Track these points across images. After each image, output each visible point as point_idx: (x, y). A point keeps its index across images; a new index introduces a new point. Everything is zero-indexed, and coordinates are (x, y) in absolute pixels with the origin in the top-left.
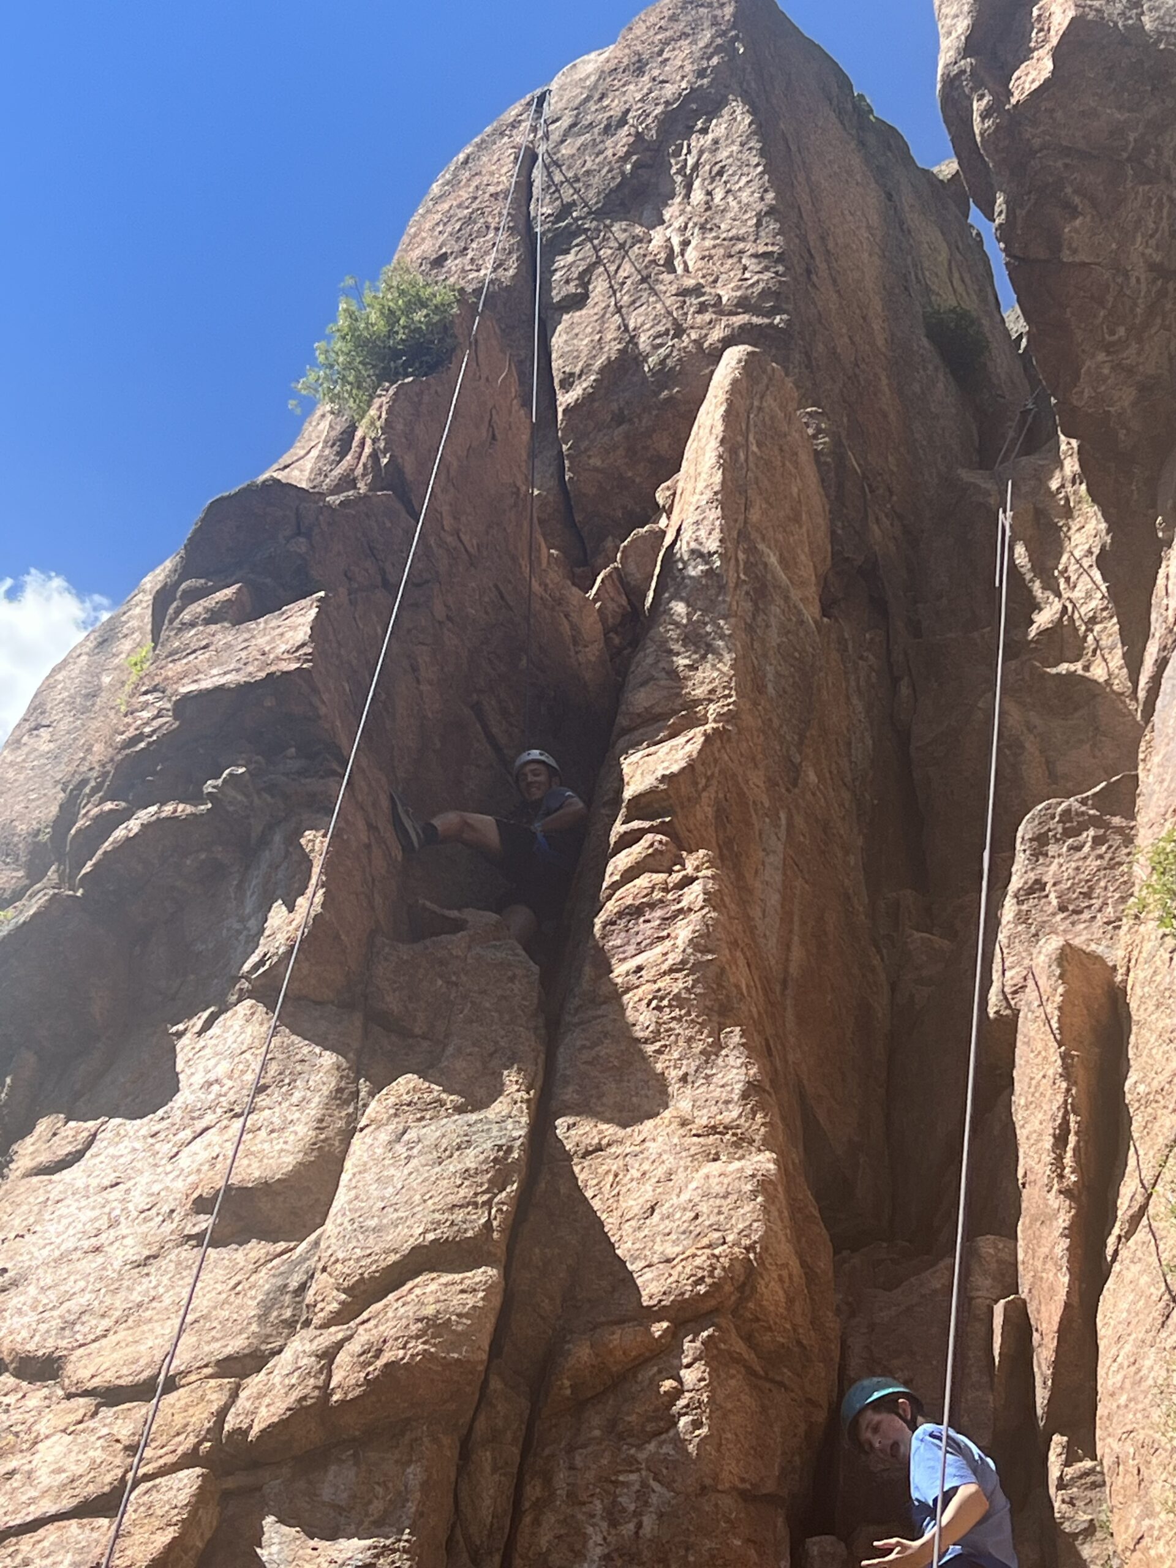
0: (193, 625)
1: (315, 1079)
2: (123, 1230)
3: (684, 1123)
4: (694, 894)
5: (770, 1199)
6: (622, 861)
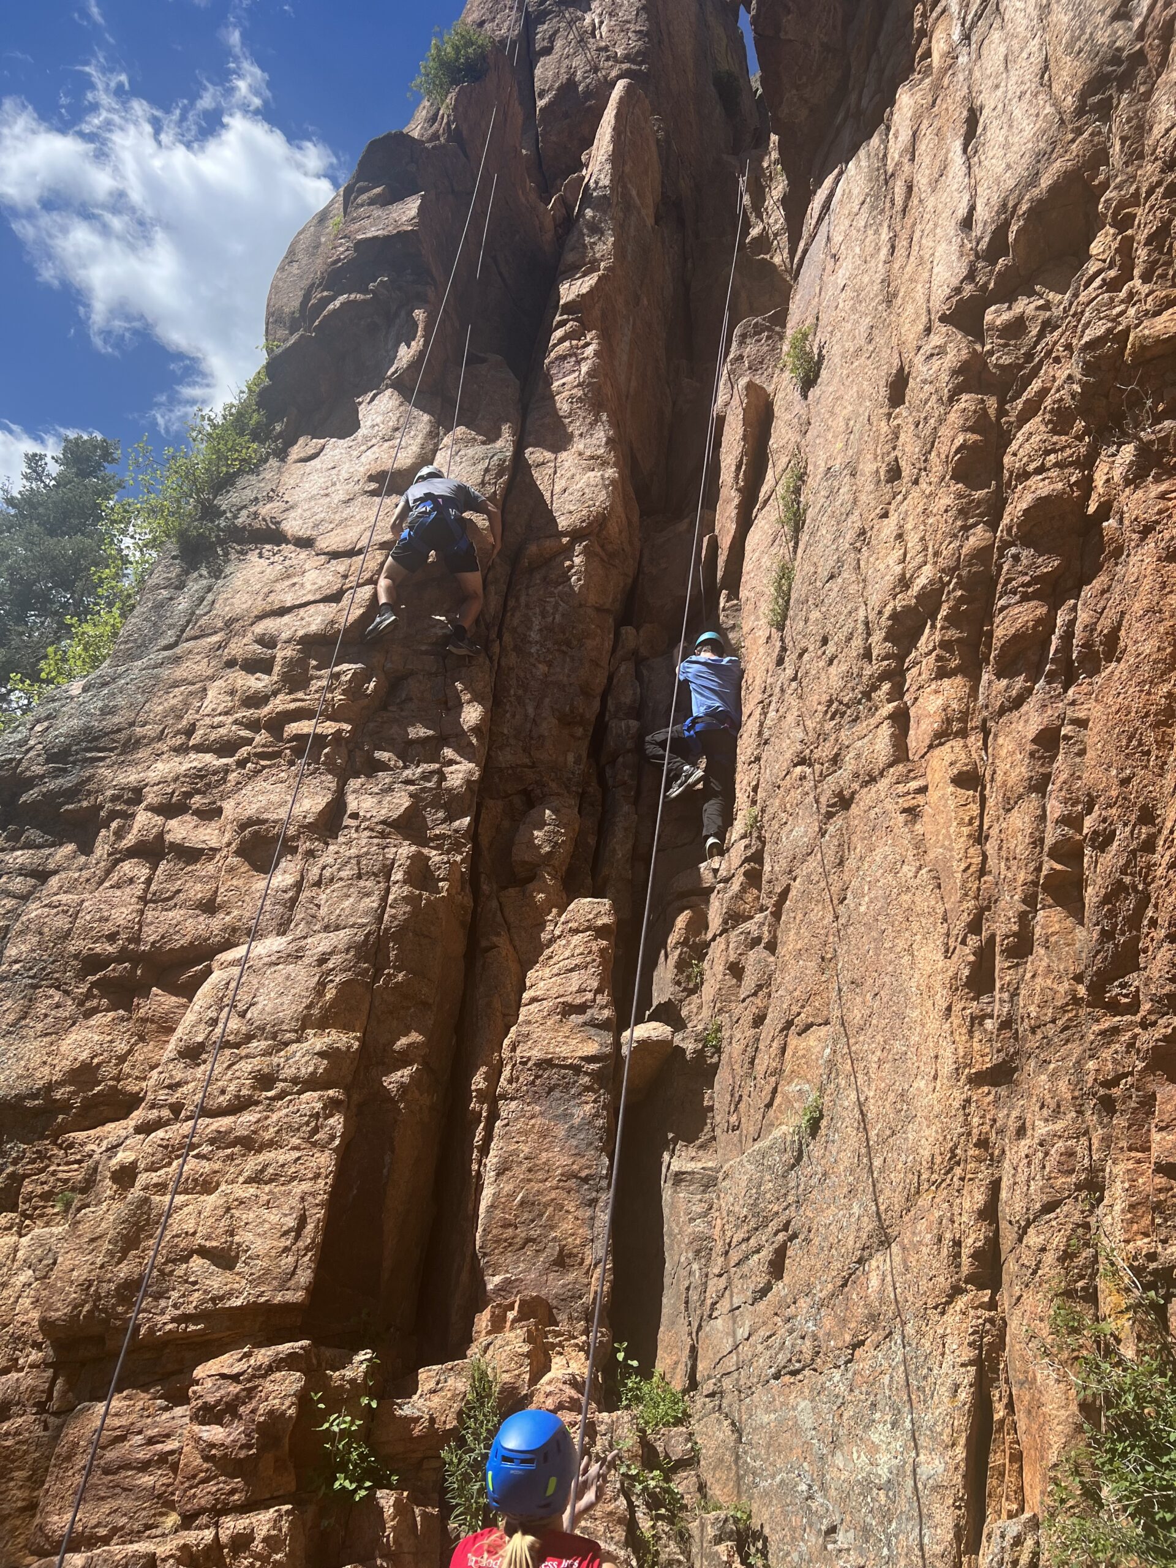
0: (362, 205)
1: (421, 426)
2: (338, 487)
3: (580, 454)
4: (590, 351)
5: (615, 488)
6: (559, 333)
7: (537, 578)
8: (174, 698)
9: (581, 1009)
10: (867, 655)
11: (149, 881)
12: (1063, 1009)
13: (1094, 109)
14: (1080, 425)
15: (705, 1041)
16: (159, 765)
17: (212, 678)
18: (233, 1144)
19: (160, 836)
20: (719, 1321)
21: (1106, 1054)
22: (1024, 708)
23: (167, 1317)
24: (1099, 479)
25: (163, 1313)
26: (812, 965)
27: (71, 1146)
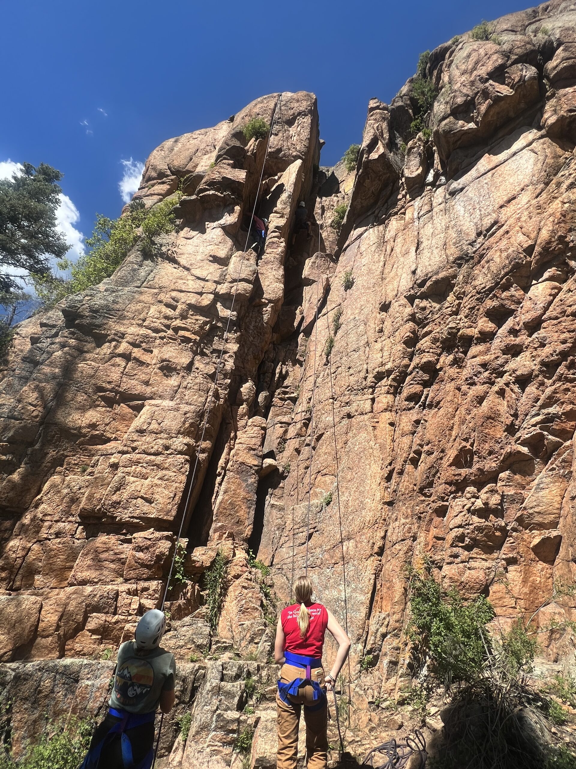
0: (224, 164)
1: (229, 245)
4: (282, 244)
5: (283, 291)
7: (256, 309)
8: (139, 306)
9: (254, 450)
10: (365, 378)
11: (125, 367)
12: (410, 492)
13: (457, 264)
14: (438, 344)
15: (285, 468)
16: (132, 328)
17: (153, 304)
18: (153, 466)
19: (131, 353)
20: (284, 549)
21: (421, 506)
22: (411, 411)
23: (127, 516)
24: (441, 360)
25: (126, 514)
26: (330, 458)
27: (86, 450)
